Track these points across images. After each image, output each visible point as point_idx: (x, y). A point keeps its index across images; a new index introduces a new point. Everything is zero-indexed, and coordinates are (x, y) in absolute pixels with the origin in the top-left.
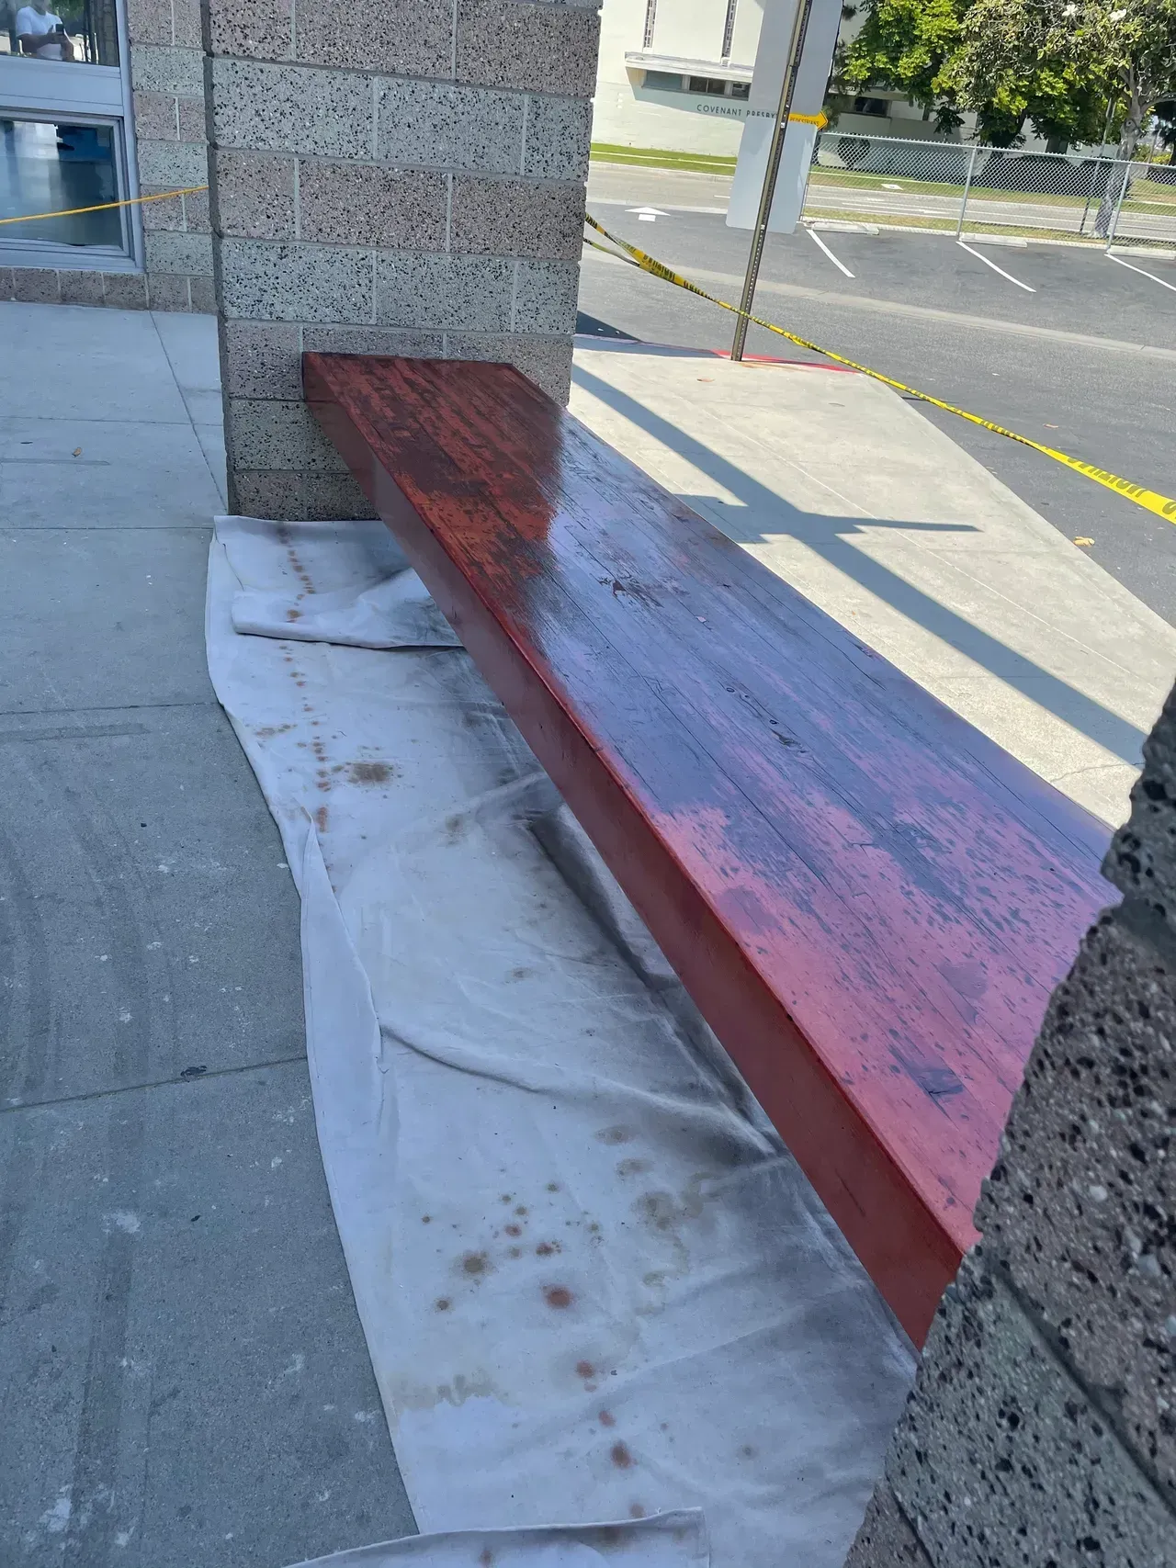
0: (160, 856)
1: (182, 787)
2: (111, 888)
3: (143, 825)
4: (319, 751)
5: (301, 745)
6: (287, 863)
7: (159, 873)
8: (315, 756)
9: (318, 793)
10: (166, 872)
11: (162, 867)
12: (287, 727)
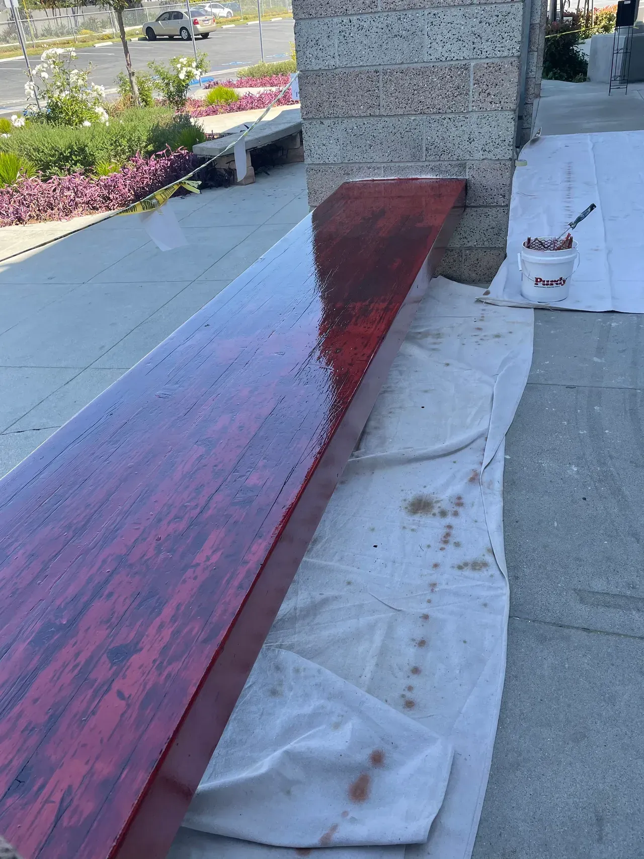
0: (576, 476)
1: (556, 524)
2: (604, 464)
3: (585, 499)
4: (448, 535)
5: (457, 545)
6: (505, 458)
7: (577, 466)
8: (453, 532)
9: (467, 500)
10: (573, 466)
11: (575, 469)
12: (460, 568)
